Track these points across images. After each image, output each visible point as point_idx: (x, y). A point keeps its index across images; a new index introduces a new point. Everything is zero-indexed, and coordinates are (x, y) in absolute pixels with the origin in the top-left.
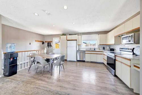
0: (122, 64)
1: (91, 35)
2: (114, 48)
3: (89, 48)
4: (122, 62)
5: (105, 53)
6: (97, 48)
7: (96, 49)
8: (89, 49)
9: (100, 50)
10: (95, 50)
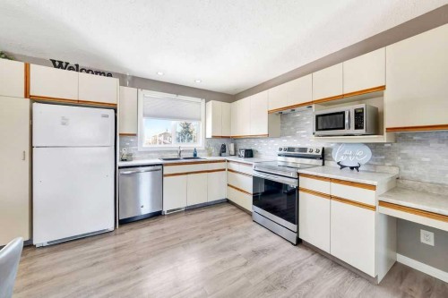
0: (333, 201)
1: (180, 97)
2: (252, 148)
3: (171, 152)
4: (331, 197)
5: (234, 167)
6: (203, 148)
7: (200, 151)
8: (175, 155)
9: (210, 155)
10: (195, 155)
